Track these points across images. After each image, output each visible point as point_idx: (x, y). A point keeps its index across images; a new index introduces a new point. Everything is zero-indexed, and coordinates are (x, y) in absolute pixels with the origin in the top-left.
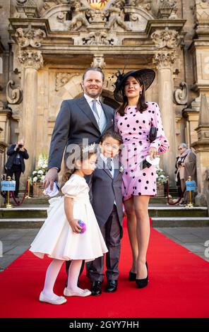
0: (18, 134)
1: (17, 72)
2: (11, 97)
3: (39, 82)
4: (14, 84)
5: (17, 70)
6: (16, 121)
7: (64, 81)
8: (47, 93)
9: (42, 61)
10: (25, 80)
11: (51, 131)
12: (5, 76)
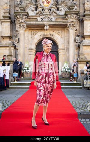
0: (18, 54)
1: (17, 31)
2: (15, 40)
3: (25, 35)
4: (16, 35)
5: (17, 30)
6: (17, 49)
7: (34, 34)
8: (28, 39)
9: (26, 27)
10: (20, 35)
11: (30, 53)
12: (13, 32)
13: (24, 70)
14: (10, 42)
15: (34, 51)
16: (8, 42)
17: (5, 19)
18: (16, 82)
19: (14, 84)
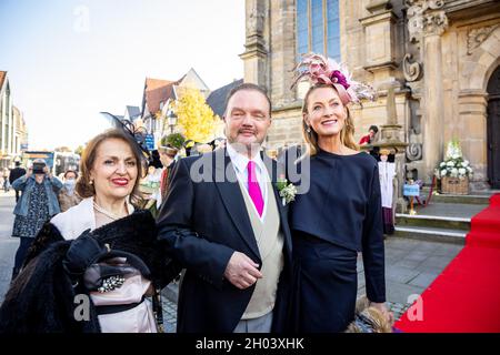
0: (420, 116)
1: (414, 41)
2: (409, 73)
3: (444, 50)
4: (412, 57)
5: (414, 39)
6: (417, 100)
7: (480, 39)
8: (455, 60)
9: (446, 22)
10: (426, 52)
11: (463, 108)
12: (400, 49)
13: (444, 167)
14: (393, 79)
15: (483, 100)
16: (385, 82)
17: (374, 13)
18: (413, 214)
19: (408, 222)
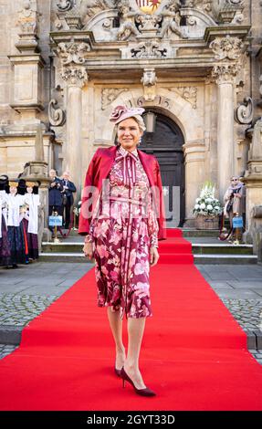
0: (62, 159)
1: (59, 89)
2: (53, 118)
3: (84, 102)
4: (56, 104)
5: (59, 86)
6: (60, 144)
7: (111, 98)
8: (92, 113)
9: (86, 77)
10: (68, 100)
12: (46, 93)
14: (39, 121)
16: (31, 123)
17: (23, 53)
18: (57, 242)
